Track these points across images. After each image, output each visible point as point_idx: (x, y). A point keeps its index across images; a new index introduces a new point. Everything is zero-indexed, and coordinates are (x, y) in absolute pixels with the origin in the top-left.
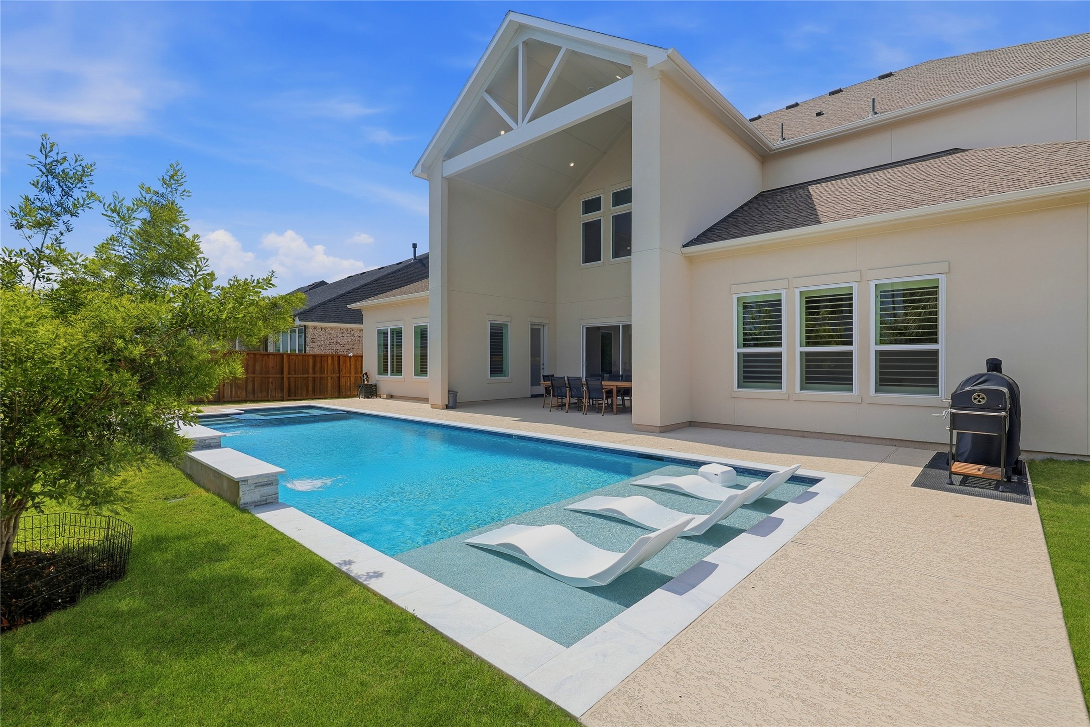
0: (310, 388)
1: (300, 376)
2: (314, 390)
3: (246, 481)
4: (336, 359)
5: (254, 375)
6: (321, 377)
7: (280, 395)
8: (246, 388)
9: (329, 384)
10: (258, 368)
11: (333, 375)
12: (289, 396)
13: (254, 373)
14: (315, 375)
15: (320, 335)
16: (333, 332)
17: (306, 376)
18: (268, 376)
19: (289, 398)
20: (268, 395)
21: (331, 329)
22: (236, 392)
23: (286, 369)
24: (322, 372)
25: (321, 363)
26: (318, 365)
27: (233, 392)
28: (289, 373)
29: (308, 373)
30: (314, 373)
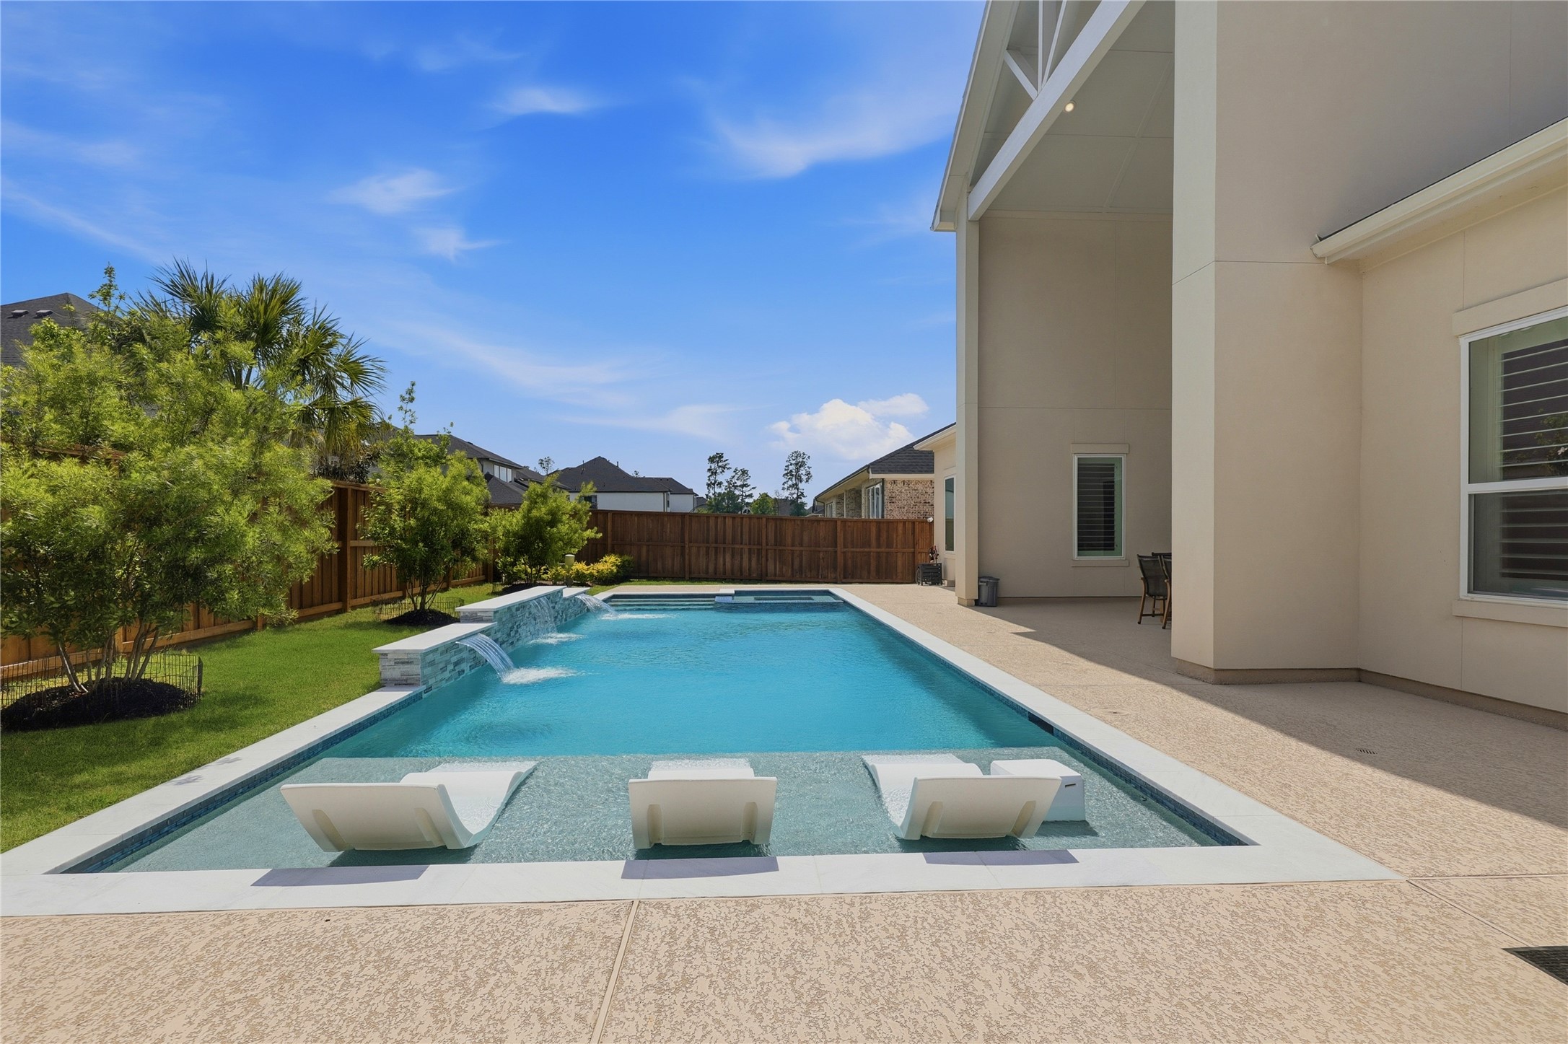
0: (873, 567)
1: (858, 550)
2: (878, 571)
3: (386, 654)
4: (909, 526)
5: (801, 548)
6: (887, 553)
7: (833, 576)
8: (793, 564)
9: (900, 563)
10: (806, 538)
11: (905, 550)
12: (845, 578)
13: (802, 546)
14: (878, 550)
15: (901, 492)
16: (920, 487)
17: (866, 550)
18: (818, 549)
19: (844, 581)
20: (818, 575)
21: (917, 482)
22: (781, 569)
23: (840, 541)
24: (889, 545)
25: (888, 531)
26: (884, 535)
27: (778, 569)
28: (845, 546)
29: (870, 546)
30: (879, 546)
